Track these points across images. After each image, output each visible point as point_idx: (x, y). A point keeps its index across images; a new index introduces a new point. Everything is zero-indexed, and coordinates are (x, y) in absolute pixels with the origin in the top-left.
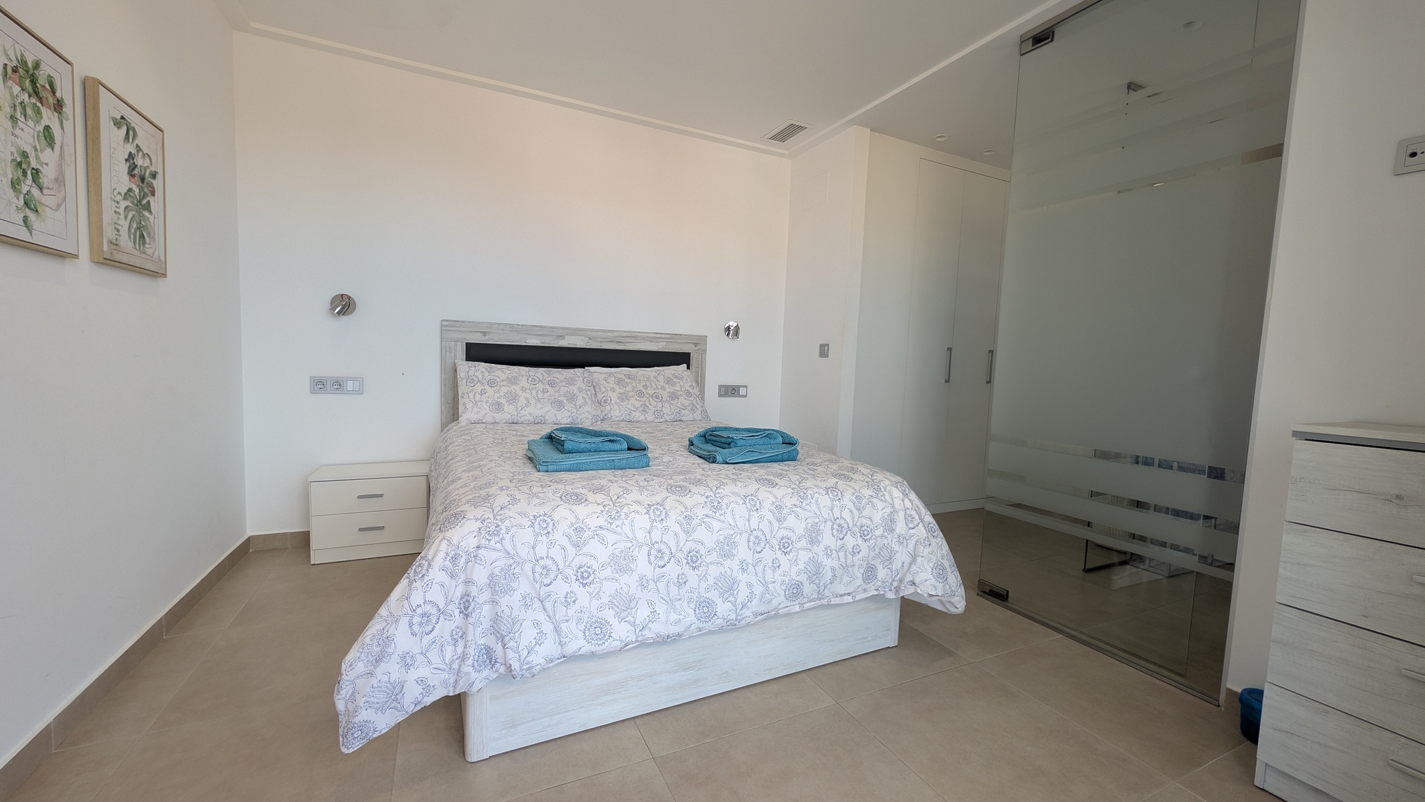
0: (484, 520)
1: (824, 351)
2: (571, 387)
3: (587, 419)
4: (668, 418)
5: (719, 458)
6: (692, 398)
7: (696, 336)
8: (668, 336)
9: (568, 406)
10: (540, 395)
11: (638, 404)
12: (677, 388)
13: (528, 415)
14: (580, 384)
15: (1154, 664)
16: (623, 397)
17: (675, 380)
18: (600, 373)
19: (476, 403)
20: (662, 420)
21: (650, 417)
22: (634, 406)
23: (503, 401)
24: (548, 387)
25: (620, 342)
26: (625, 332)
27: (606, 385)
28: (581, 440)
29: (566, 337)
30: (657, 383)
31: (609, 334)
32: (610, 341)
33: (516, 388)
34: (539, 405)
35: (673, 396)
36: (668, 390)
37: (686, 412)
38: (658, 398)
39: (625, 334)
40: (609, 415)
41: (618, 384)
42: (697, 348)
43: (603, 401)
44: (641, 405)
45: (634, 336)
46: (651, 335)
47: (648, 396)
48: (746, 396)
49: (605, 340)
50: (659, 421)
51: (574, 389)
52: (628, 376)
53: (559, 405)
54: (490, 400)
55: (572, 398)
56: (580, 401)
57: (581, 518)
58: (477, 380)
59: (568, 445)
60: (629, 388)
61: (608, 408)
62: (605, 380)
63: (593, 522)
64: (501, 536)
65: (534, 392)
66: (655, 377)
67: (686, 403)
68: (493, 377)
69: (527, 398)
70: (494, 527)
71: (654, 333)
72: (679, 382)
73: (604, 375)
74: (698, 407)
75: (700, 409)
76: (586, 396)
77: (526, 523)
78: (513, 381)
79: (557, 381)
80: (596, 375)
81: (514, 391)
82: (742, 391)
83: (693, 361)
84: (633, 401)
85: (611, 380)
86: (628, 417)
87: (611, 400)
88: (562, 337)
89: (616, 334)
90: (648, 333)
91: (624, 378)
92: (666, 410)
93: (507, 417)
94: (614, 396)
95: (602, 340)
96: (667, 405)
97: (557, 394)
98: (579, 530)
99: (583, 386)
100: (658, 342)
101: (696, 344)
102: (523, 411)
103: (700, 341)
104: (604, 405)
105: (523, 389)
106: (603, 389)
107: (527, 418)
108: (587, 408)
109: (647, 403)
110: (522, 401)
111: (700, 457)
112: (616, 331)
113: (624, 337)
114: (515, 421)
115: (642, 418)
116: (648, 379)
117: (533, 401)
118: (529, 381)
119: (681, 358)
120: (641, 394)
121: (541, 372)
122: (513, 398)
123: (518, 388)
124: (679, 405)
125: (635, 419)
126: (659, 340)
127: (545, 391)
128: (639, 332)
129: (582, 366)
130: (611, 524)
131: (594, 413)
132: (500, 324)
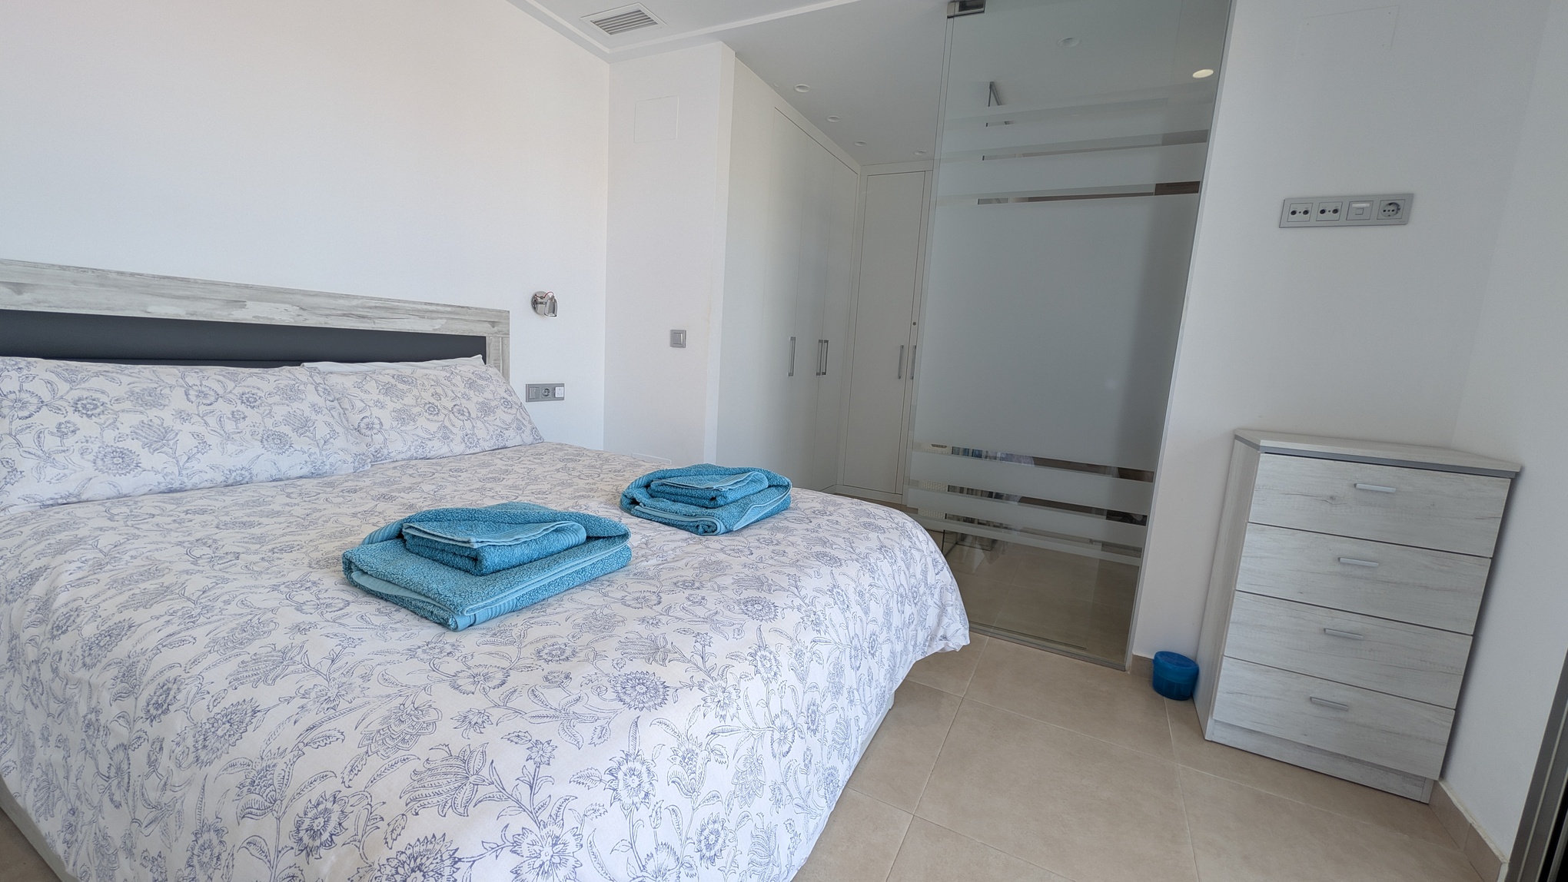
0: (516, 844)
1: (678, 339)
2: (295, 405)
3: (345, 462)
4: (487, 446)
5: (721, 527)
6: (514, 411)
7: (493, 310)
8: (449, 309)
9: (300, 443)
10: (230, 426)
11: (433, 427)
12: (488, 395)
13: (208, 469)
14: (312, 396)
15: (1060, 643)
16: (404, 417)
17: (480, 382)
18: (342, 374)
19: (48, 458)
20: (477, 450)
21: (458, 448)
22: (427, 431)
23: (134, 445)
24: (242, 407)
25: (363, 317)
26: (372, 299)
27: (363, 395)
28: (508, 541)
29: (248, 303)
30: (454, 389)
31: (341, 302)
32: (344, 315)
33: (161, 414)
34: (231, 448)
35: (486, 409)
36: (475, 399)
37: (511, 433)
38: (463, 415)
39: (373, 303)
40: (385, 452)
41: (386, 394)
42: (496, 329)
43: (362, 425)
44: (439, 428)
45: (389, 308)
46: (419, 307)
47: (446, 412)
48: (563, 399)
49: (334, 312)
50: (472, 451)
51: (303, 407)
52: (401, 379)
53: (280, 442)
54: (95, 447)
55: (303, 426)
56: (322, 431)
57: (683, 731)
58: (35, 400)
59: (492, 559)
60: (409, 400)
61: (379, 438)
62: (359, 386)
63: (701, 729)
64: (572, 861)
65: (212, 421)
66: (447, 378)
67: (508, 418)
68: (85, 394)
69: (196, 435)
70: (548, 849)
71: (426, 304)
72: (488, 386)
73: (354, 378)
74: (526, 423)
75: (529, 427)
76: (330, 420)
77: (602, 796)
78: (150, 399)
79: (260, 394)
80: (333, 380)
81: (157, 421)
82: (559, 392)
83: (491, 349)
84: (422, 421)
85: (371, 386)
86: (420, 450)
87: (381, 423)
88: (240, 304)
89: (355, 302)
90: (414, 303)
91: (393, 381)
92: (481, 433)
93: (153, 480)
94: (386, 416)
95: (328, 312)
96: (479, 424)
97: (269, 422)
98: (687, 758)
99: (320, 401)
100: (432, 319)
101: (493, 324)
102: (193, 463)
103: (499, 319)
104: (369, 433)
105: (183, 416)
106: (359, 405)
107: (206, 477)
108: (339, 443)
109: (447, 423)
110: (186, 442)
111: (665, 524)
112: (355, 297)
113: (370, 308)
114: (176, 485)
115: (445, 450)
116: (438, 383)
117: (213, 440)
118: (193, 398)
119: (472, 346)
120: (433, 410)
121: (213, 376)
122: (160, 438)
123: (167, 416)
124: (498, 422)
125: (433, 453)
126: (435, 315)
127: (235, 417)
128: (399, 301)
129: (296, 361)
130: (723, 717)
131: (355, 449)
132: (63, 268)
